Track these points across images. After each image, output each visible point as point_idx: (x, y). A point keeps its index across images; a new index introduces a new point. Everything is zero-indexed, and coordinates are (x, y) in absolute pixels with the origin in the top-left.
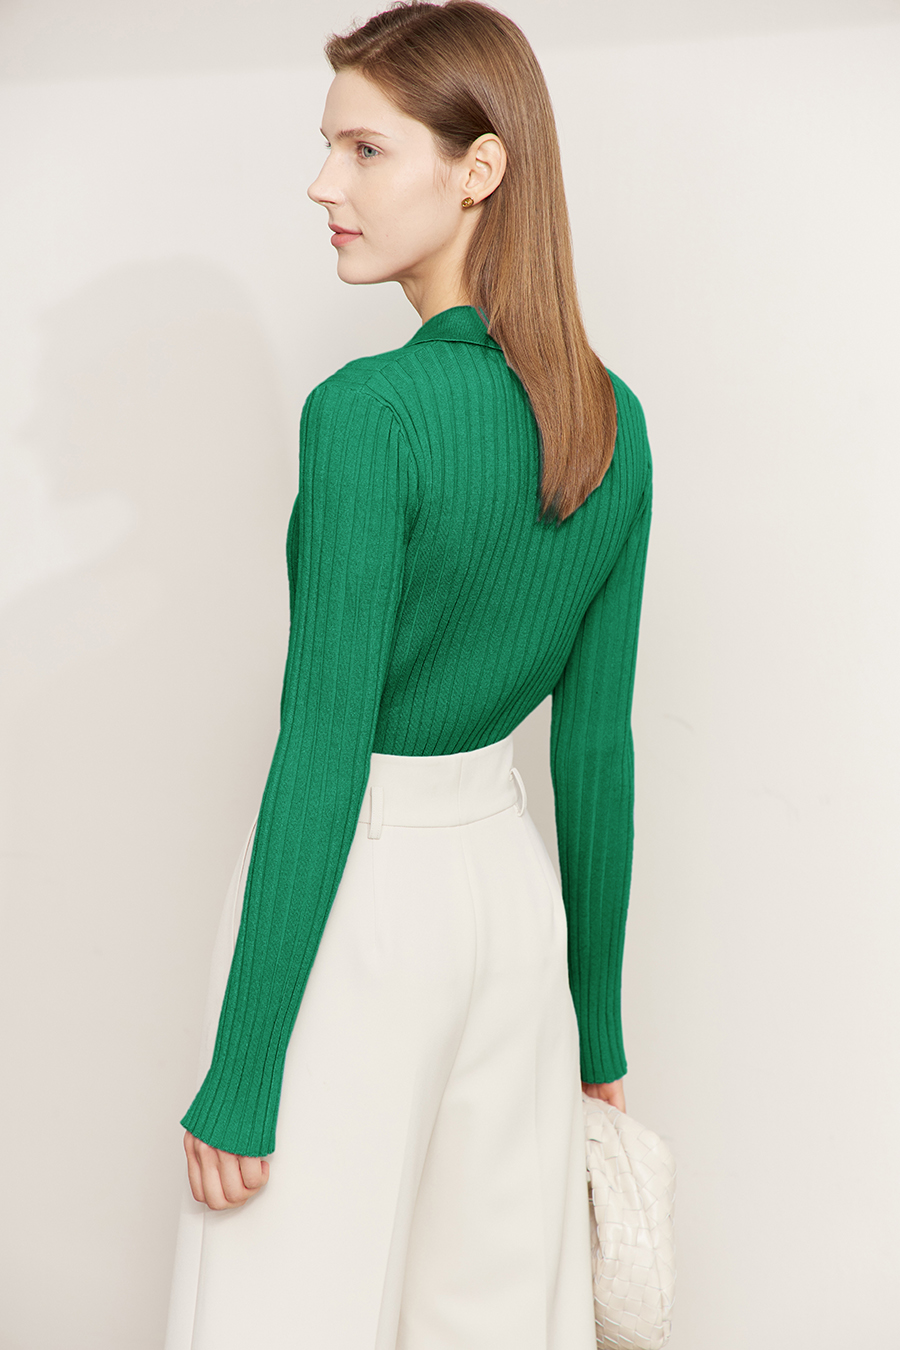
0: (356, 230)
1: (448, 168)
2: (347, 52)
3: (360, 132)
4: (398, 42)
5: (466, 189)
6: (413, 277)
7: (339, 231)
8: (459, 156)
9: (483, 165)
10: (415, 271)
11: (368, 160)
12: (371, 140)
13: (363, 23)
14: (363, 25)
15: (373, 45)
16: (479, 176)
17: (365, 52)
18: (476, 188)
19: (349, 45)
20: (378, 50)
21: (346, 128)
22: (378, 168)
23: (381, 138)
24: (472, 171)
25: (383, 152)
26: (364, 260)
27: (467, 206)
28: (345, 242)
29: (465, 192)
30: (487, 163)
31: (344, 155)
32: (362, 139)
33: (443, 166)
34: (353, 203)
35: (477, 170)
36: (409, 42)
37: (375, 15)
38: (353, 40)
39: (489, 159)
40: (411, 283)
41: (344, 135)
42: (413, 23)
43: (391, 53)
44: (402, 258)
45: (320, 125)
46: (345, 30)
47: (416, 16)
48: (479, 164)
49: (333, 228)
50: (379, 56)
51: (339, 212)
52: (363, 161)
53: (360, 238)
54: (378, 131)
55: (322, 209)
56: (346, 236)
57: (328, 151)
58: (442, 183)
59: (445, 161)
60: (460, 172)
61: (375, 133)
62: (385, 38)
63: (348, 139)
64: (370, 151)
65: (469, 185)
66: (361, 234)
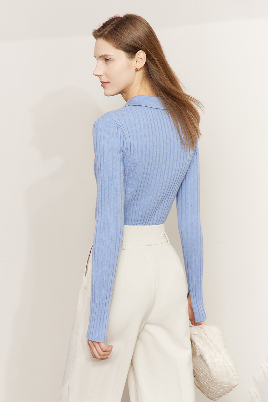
0: (107, 82)
1: (130, 61)
2: (99, 34)
3: (105, 55)
4: (112, 30)
5: (136, 66)
6: (124, 92)
7: (103, 83)
8: (133, 58)
9: (140, 59)
10: (125, 91)
11: (108, 62)
12: (108, 57)
13: (101, 25)
14: (102, 26)
15: (106, 31)
16: (139, 62)
17: (103, 33)
18: (139, 65)
19: (99, 32)
20: (107, 32)
21: (101, 55)
22: (111, 64)
23: (111, 56)
24: (137, 61)
25: (112, 60)
26: (111, 90)
27: (137, 70)
28: (105, 85)
29: (136, 67)
30: (141, 58)
31: (101, 62)
32: (106, 57)
33: (129, 61)
34: (106, 75)
35: (138, 60)
36: (115, 29)
37: (104, 22)
38: (99, 30)
39: (142, 57)
40: (124, 94)
41: (101, 57)
42: (115, 23)
43: (110, 33)
44: (120, 87)
45: (94, 55)
46: (97, 27)
47: (115, 21)
48: (139, 59)
49: (101, 82)
50: (107, 34)
51: (102, 77)
52: (107, 62)
53: (109, 84)
54: (110, 54)
55: (97, 77)
56: (105, 84)
57: (97, 61)
58: (129, 66)
59: (129, 59)
60: (134, 62)
61: (109, 55)
62: (108, 29)
63: (102, 58)
64: (108, 60)
65: (137, 65)
66: (109, 82)
